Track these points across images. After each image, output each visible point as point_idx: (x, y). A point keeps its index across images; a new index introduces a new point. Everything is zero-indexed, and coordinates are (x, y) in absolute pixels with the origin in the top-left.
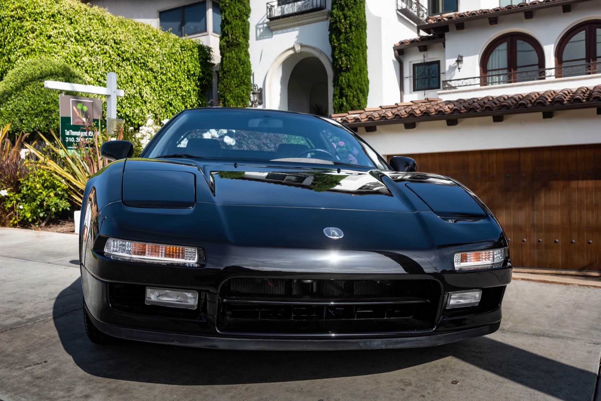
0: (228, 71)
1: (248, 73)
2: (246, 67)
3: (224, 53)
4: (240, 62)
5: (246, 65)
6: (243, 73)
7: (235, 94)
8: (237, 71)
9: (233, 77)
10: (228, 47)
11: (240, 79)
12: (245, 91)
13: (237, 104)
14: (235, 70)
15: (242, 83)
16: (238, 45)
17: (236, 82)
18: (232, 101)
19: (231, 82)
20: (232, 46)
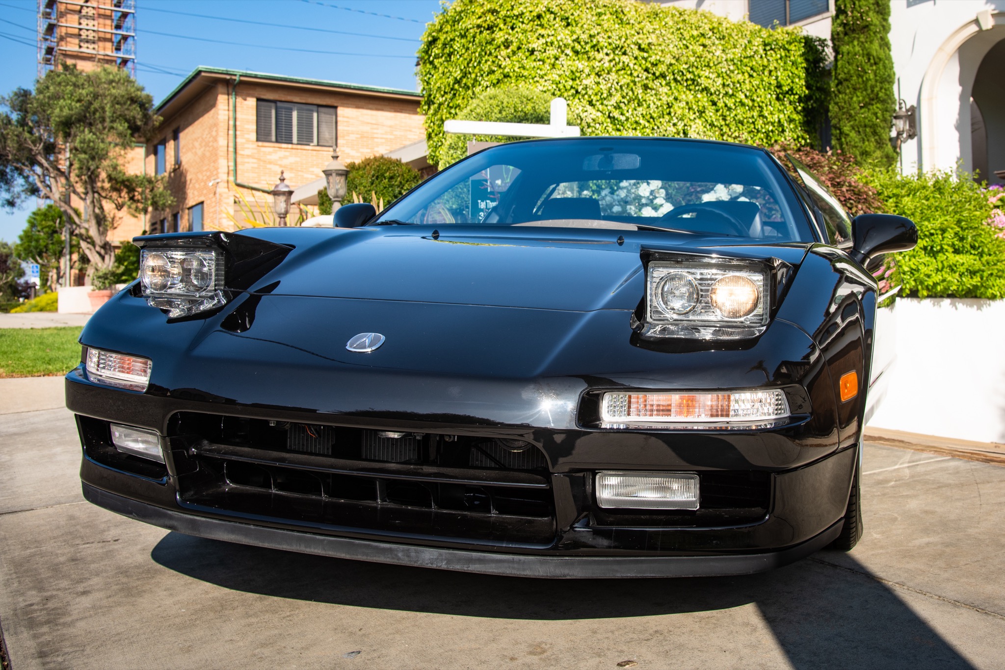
0: (846, 80)
1: (887, 79)
2: (881, 67)
3: (839, 47)
4: (869, 59)
5: (881, 65)
6: (876, 81)
7: (860, 122)
8: (862, 77)
9: (855, 89)
10: (846, 34)
11: (869, 91)
12: (879, 115)
13: (864, 140)
14: (859, 76)
15: (873, 100)
16: (866, 27)
17: (861, 98)
18: (853, 134)
19: (852, 98)
20: (854, 31)
